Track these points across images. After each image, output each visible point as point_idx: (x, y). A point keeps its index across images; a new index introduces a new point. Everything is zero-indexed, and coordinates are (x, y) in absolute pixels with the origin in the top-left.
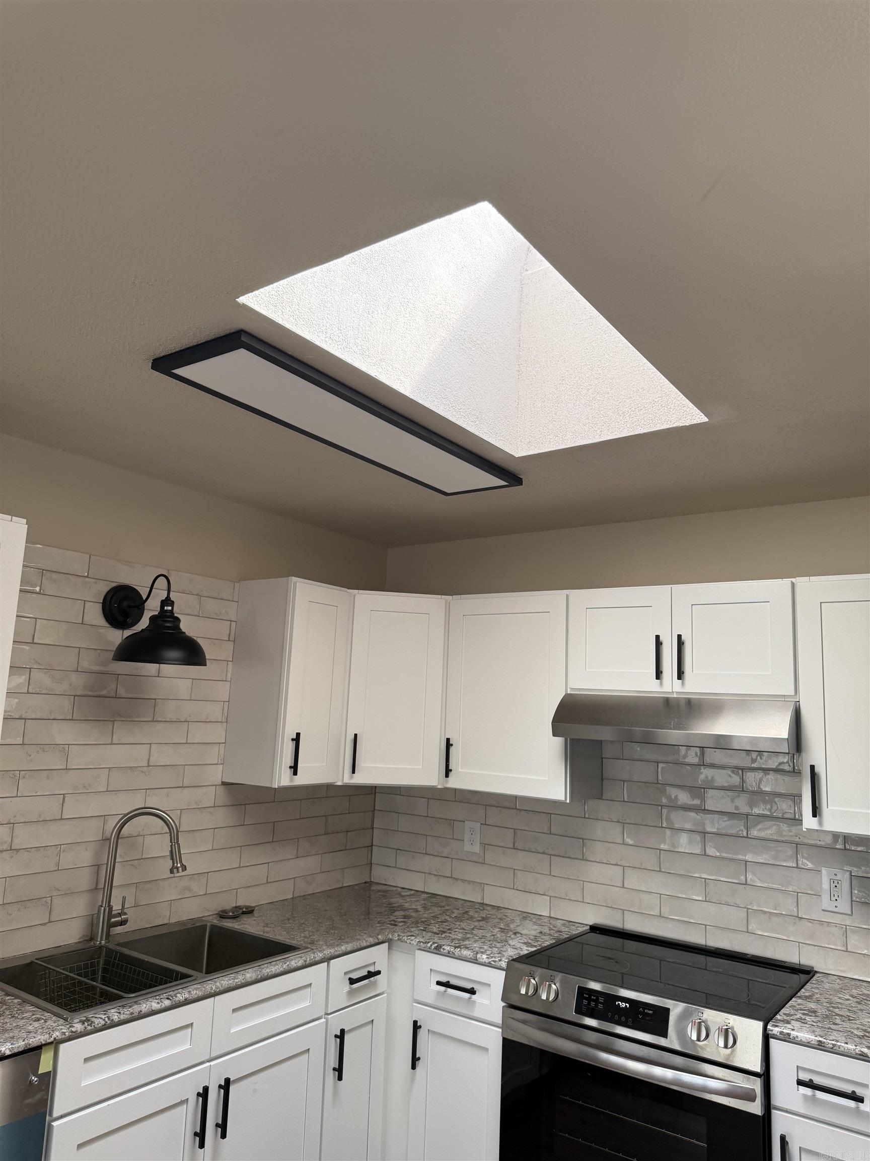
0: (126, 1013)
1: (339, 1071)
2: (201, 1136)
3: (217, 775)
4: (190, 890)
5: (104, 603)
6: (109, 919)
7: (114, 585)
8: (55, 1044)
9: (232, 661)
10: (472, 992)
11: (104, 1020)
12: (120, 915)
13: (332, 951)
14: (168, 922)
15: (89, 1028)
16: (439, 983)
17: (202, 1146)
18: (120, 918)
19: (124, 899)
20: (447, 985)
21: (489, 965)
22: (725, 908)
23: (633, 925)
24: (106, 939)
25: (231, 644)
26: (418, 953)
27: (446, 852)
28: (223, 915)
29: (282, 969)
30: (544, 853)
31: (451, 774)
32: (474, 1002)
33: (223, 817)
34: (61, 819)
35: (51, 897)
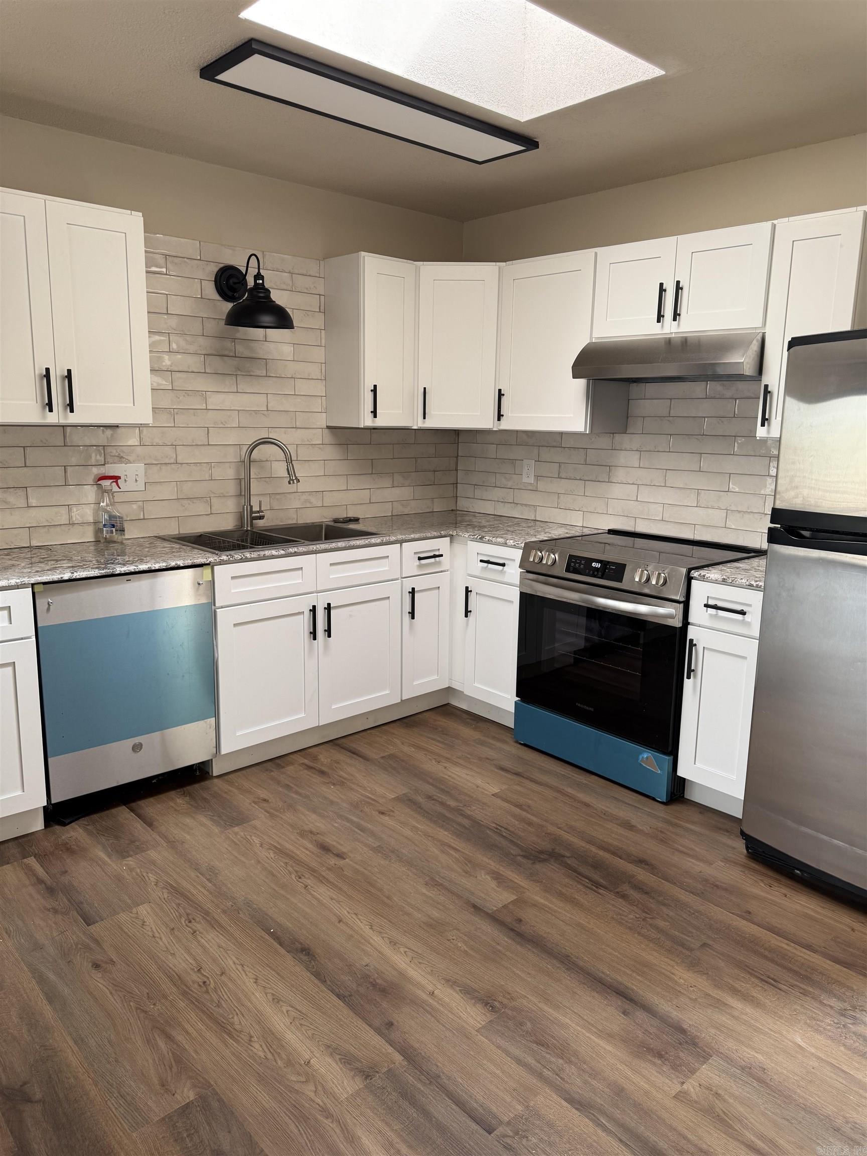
0: (255, 555)
1: (412, 614)
3: (322, 421)
4: (310, 503)
5: (216, 281)
6: (251, 515)
7: (223, 265)
8: (211, 565)
9: (325, 330)
10: (503, 565)
12: (258, 512)
13: (404, 537)
14: (296, 522)
15: (231, 559)
16: (481, 561)
18: (259, 515)
19: (260, 502)
20: (488, 562)
21: (514, 547)
22: (710, 511)
23: (642, 528)
24: (250, 527)
25: (322, 316)
26: (469, 542)
27: (510, 484)
28: (336, 521)
29: (363, 544)
31: (502, 418)
32: (505, 572)
33: (331, 452)
34: (209, 445)
35: (210, 497)
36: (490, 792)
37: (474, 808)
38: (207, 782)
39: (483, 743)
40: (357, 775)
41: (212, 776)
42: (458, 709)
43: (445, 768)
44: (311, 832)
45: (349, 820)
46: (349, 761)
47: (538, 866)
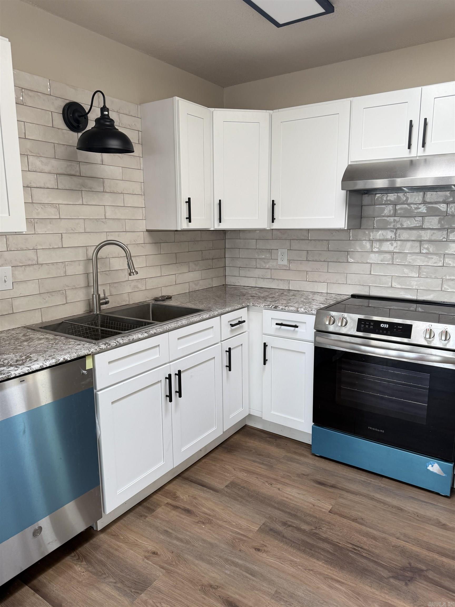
0: (126, 340)
1: (229, 367)
2: (170, 397)
3: (143, 226)
4: (138, 288)
5: (63, 114)
6: (99, 301)
7: (68, 102)
8: (93, 355)
9: (142, 157)
10: (296, 327)
11: (116, 343)
12: (104, 298)
13: (222, 311)
14: (129, 304)
15: (109, 347)
16: (277, 324)
17: (171, 401)
18: (104, 300)
19: (104, 291)
20: (282, 325)
21: (306, 313)
22: (429, 280)
23: (376, 293)
24: (99, 311)
25: (140, 146)
26: (265, 311)
27: (267, 266)
28: (156, 299)
29: (199, 319)
30: (324, 261)
31: (275, 221)
32: (297, 332)
33: (149, 249)
34: (62, 247)
35: (65, 290)
36: (326, 509)
37: (324, 529)
38: (94, 539)
39: (291, 460)
40: (217, 509)
41: (97, 531)
42: (256, 429)
43: (279, 489)
44: (211, 586)
45: (236, 565)
46: (202, 494)
47: (412, 587)
